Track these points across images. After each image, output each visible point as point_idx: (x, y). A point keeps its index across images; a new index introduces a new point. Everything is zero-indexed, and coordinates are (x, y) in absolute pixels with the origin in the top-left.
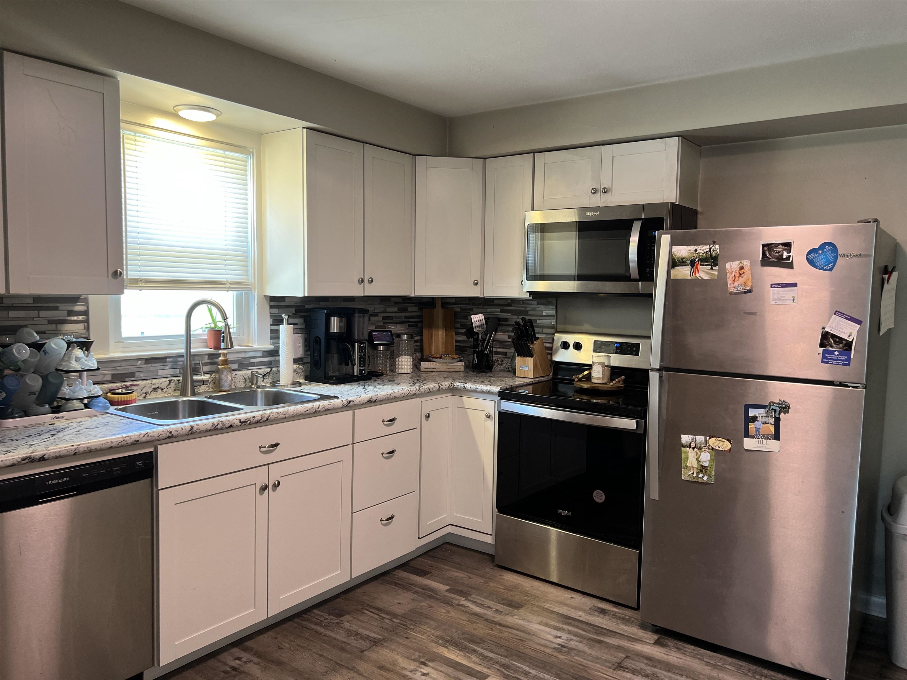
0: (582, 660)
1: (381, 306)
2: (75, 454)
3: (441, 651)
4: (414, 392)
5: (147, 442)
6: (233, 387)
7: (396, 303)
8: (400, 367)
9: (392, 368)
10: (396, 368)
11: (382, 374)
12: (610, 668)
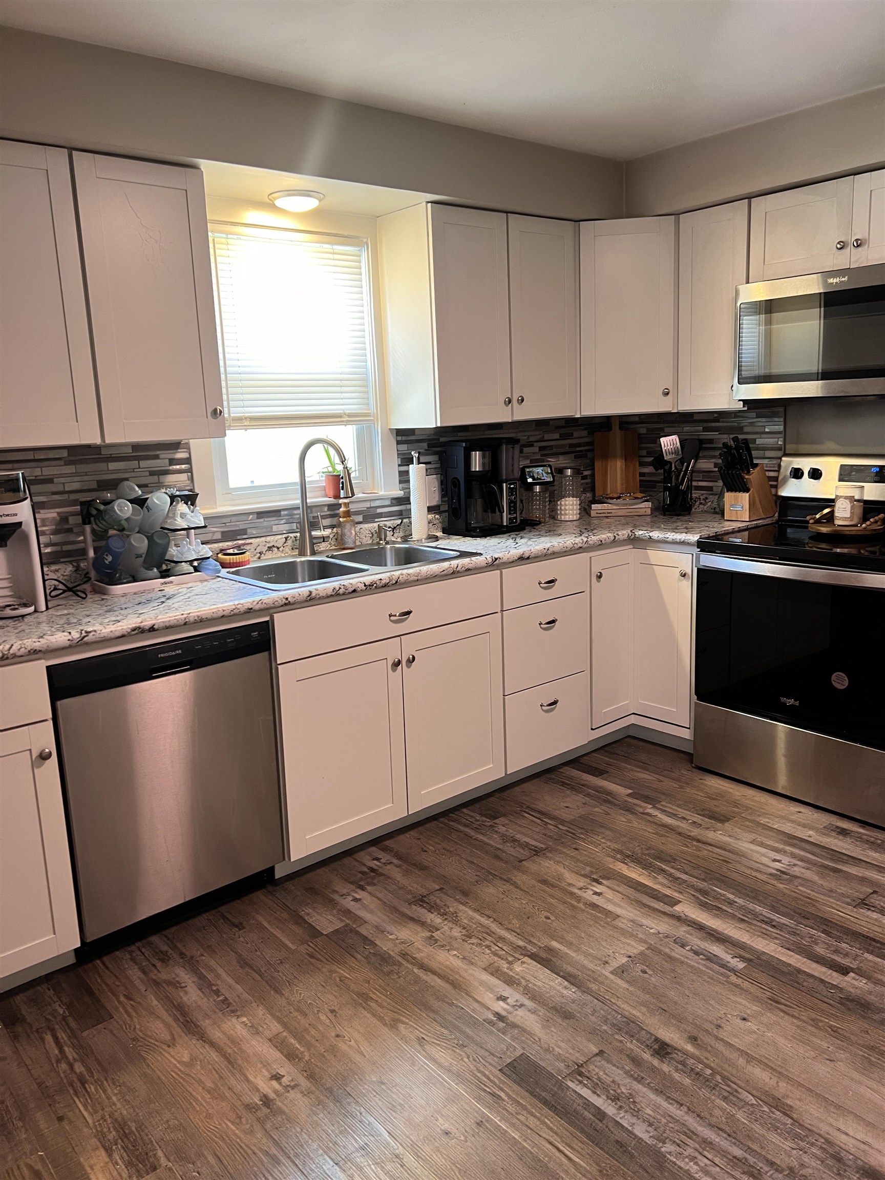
0: (809, 892)
1: (537, 433)
2: (185, 624)
3: (619, 867)
4: (580, 545)
5: (261, 610)
6: (358, 543)
7: (557, 428)
8: (563, 512)
9: (553, 514)
10: (558, 514)
11: (539, 523)
12: (848, 904)
